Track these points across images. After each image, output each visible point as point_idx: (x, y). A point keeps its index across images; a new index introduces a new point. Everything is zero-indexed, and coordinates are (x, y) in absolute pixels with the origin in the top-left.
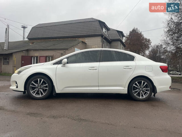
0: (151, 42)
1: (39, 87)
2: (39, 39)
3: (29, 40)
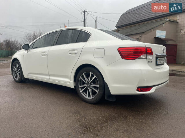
2: (125, 26)
3: (118, 28)
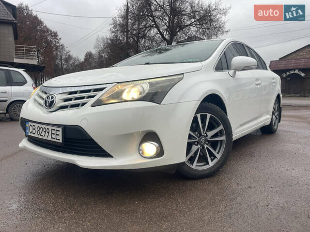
0: (60, 38)
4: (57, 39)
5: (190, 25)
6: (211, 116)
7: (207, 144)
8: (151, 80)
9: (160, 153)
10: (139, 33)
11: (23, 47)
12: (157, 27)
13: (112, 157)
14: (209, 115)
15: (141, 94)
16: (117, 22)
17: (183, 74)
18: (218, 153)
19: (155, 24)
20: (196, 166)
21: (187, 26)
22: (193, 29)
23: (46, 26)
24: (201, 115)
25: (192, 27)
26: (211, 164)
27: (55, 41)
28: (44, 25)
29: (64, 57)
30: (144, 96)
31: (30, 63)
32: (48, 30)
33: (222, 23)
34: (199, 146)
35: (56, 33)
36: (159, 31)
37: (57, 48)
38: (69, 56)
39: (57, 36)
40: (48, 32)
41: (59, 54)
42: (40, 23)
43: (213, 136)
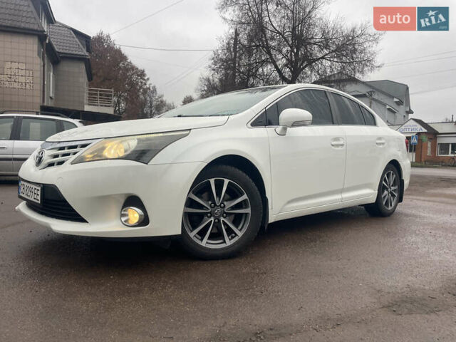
0: (148, 79)
1: (218, 211)
4: (144, 80)
5: (323, 58)
6: (229, 182)
7: (224, 218)
8: (140, 137)
9: (144, 221)
10: (249, 71)
11: (97, 91)
12: (274, 63)
13: (87, 222)
14: (226, 181)
15: (126, 151)
16: (218, 55)
17: (190, 130)
18: (240, 230)
19: (271, 57)
20: (207, 243)
21: (318, 59)
22: (327, 63)
23: (130, 62)
24: (215, 180)
25: (324, 61)
26: (229, 243)
27: (142, 83)
28: (129, 61)
29: (154, 103)
30: (129, 154)
31: (101, 111)
32: (133, 68)
33: (372, 55)
34: (212, 219)
35: (143, 71)
36: (276, 67)
37: (145, 91)
38: (162, 102)
39: (144, 75)
40: (133, 70)
41: (148, 99)
42: (124, 58)
43: (233, 208)
